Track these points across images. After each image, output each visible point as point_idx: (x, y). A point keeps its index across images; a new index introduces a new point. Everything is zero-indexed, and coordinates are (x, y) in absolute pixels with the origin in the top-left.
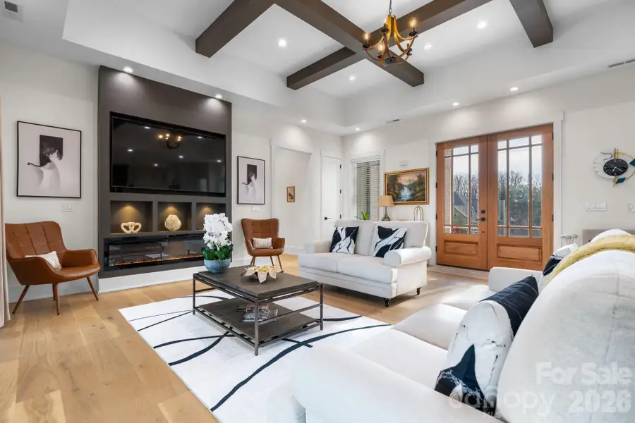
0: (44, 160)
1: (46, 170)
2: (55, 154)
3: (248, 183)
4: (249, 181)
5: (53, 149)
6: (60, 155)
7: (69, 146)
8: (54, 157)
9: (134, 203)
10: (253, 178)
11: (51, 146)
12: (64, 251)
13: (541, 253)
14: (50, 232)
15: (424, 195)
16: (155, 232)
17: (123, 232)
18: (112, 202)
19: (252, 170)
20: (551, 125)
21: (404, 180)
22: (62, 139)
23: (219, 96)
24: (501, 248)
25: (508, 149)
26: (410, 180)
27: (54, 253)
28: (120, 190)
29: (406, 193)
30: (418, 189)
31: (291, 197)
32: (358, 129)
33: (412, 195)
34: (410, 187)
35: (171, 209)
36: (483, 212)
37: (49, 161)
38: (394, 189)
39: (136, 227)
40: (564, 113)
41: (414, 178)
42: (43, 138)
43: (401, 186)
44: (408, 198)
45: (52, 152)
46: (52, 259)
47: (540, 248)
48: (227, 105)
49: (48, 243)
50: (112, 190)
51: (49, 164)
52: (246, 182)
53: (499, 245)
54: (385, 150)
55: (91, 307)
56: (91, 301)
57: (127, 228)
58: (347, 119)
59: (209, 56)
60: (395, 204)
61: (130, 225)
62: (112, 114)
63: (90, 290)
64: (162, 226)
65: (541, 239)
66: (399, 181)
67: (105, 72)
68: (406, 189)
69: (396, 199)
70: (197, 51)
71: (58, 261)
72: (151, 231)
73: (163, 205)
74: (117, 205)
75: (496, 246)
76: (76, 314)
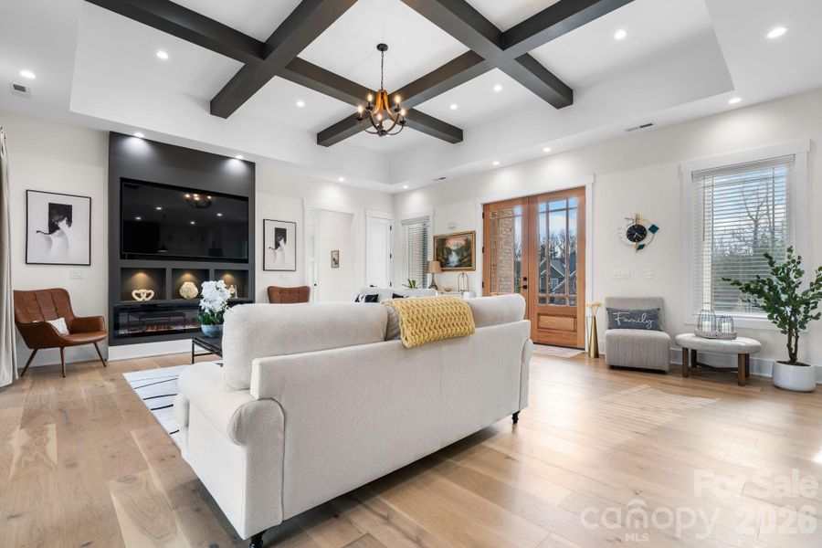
0: (53, 228)
1: (54, 237)
2: (64, 222)
3: (276, 248)
4: (277, 245)
5: (61, 217)
6: (69, 222)
7: (79, 214)
8: (63, 224)
9: (146, 270)
10: (282, 242)
11: (60, 213)
12: (72, 318)
13: (575, 323)
14: (59, 299)
15: (470, 261)
16: (169, 300)
17: (134, 299)
18: (122, 269)
19: (281, 234)
20: (583, 188)
21: (453, 244)
22: (71, 207)
23: (241, 157)
24: (541, 317)
25: (548, 212)
26: (457, 244)
27: (62, 319)
28: (131, 257)
29: (454, 259)
30: (465, 254)
31: (336, 262)
32: (405, 187)
33: (460, 261)
34: (458, 252)
35: (188, 276)
36: (525, 279)
37: (58, 228)
38: (443, 253)
39: (148, 295)
40: (595, 175)
41: (461, 242)
42: (52, 206)
43: (450, 251)
44: (455, 264)
45: (61, 220)
46: (60, 326)
47: (575, 318)
48: (251, 165)
49: (56, 310)
50: (122, 257)
51: (58, 231)
52: (273, 246)
53: (539, 315)
54: (434, 211)
55: (97, 372)
56: (98, 368)
57: (139, 295)
58: (392, 177)
59: (226, 116)
60: (443, 271)
61: (142, 292)
62: (123, 180)
63: (99, 358)
64: (177, 294)
65: (576, 308)
66: (448, 245)
67: (115, 138)
68: (454, 253)
69: (444, 265)
70: (212, 112)
71: (65, 327)
72: (165, 299)
73: (178, 272)
74: (128, 272)
75: (536, 315)
76: (80, 377)
